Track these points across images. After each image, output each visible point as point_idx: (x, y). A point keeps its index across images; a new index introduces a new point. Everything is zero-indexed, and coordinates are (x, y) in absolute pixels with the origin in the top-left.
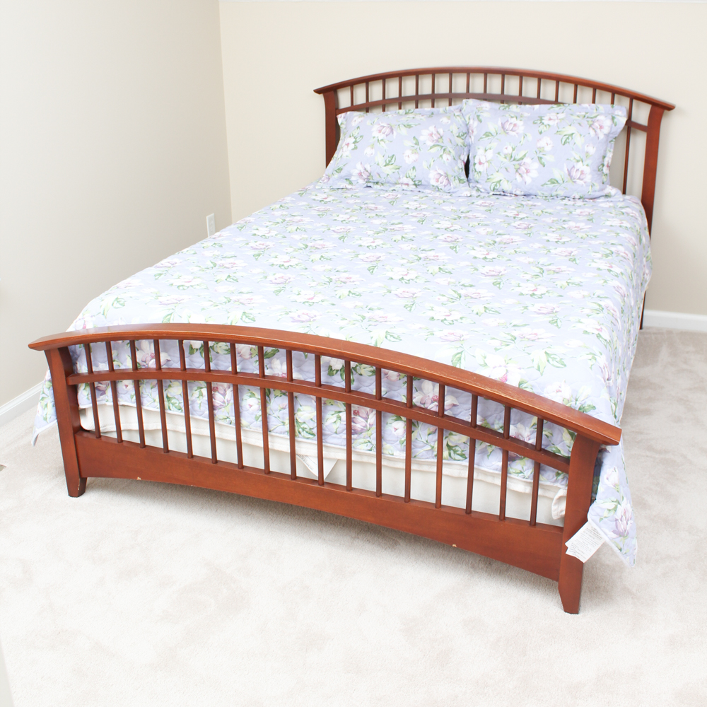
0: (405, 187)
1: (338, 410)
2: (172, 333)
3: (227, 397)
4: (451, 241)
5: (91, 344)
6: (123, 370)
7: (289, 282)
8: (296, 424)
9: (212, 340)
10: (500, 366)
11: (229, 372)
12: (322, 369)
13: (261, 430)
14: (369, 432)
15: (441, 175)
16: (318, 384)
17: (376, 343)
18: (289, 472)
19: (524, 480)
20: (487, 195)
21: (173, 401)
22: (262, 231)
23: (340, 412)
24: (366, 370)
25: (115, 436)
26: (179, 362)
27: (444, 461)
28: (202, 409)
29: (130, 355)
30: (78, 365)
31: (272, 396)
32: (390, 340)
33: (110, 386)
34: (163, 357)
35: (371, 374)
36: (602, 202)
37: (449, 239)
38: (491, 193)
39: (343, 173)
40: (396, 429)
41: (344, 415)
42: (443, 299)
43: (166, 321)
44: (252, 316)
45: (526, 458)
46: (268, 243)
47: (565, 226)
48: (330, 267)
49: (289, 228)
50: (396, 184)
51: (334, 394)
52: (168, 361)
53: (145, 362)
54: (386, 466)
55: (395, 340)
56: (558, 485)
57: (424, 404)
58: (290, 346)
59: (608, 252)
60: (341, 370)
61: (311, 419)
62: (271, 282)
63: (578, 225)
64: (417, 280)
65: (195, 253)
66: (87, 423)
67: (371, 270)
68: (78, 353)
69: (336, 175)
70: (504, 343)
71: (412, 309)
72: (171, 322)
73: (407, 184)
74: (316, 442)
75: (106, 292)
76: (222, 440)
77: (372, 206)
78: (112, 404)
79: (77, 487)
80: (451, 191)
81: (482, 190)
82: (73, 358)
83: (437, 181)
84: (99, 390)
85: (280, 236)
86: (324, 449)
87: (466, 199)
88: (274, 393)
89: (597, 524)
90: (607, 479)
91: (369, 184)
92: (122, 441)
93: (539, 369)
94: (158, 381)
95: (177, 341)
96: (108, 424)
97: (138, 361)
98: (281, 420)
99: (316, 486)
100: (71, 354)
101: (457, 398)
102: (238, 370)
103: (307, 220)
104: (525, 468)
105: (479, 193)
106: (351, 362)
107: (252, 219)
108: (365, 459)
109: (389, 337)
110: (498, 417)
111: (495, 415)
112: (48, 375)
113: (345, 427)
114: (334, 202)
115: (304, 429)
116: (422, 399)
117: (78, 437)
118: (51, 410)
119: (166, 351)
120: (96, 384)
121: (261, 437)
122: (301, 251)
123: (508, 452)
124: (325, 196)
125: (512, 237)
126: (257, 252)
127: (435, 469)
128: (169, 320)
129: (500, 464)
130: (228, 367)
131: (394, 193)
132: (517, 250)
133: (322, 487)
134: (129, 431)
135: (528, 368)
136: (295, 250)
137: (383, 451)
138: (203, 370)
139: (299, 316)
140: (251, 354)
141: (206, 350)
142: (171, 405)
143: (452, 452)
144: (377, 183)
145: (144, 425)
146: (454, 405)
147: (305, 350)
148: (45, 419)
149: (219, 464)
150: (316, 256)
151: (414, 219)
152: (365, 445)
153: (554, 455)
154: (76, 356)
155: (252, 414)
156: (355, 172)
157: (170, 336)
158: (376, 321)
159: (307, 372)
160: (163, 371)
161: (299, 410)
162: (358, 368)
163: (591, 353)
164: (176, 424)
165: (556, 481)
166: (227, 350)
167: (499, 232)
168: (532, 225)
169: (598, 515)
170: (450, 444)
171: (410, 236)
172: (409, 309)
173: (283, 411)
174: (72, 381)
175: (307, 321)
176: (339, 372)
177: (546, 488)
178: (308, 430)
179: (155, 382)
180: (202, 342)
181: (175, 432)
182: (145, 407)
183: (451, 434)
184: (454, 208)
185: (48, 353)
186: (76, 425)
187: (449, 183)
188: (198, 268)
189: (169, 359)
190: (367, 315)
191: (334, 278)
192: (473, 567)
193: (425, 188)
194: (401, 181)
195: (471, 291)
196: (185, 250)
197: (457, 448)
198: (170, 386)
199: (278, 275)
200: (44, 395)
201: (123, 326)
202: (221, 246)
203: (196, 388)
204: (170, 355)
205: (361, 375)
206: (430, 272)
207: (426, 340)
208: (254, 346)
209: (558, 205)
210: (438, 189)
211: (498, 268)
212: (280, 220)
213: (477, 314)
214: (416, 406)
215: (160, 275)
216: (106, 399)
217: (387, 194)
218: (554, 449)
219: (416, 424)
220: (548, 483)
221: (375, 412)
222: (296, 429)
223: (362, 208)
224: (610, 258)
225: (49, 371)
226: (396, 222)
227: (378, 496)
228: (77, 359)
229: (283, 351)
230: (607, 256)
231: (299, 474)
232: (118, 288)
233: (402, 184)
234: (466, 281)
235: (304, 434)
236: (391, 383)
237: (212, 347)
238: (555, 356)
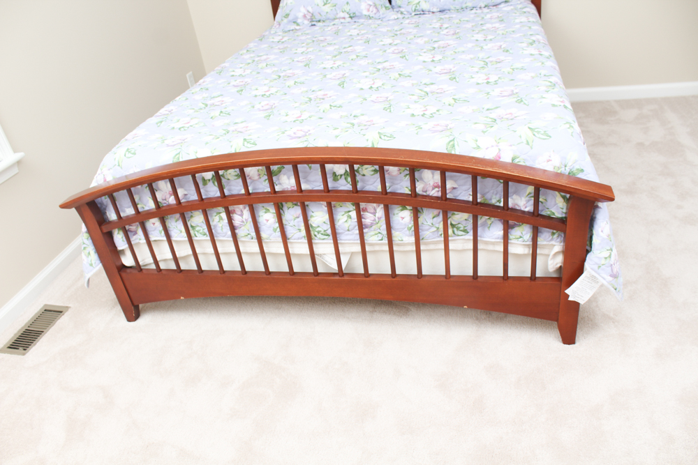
0: (342, 20)
1: (347, 210)
2: (184, 170)
3: (244, 217)
4: (399, 53)
5: (115, 194)
6: (148, 210)
7: (275, 107)
8: (311, 229)
9: (221, 169)
10: (492, 146)
11: (243, 195)
12: (328, 176)
13: (280, 239)
14: (379, 225)
15: (371, 6)
16: (326, 191)
17: (373, 144)
18: (311, 270)
19: (524, 243)
20: (410, 16)
21: (197, 229)
22: (238, 72)
23: (349, 211)
24: (367, 170)
25: (154, 267)
26: (196, 194)
27: (450, 238)
28: (224, 230)
29: (150, 196)
30: (108, 214)
31: (285, 208)
32: (385, 140)
33: (139, 226)
34: (180, 192)
35: (373, 173)
36: (504, 7)
37: (396, 51)
38: (413, 14)
39: (291, 18)
40: (403, 218)
41: (354, 214)
42: (415, 98)
43: (176, 161)
44: (252, 141)
45: (524, 225)
46: (246, 80)
47: (484, 28)
48: (305, 89)
49: (260, 66)
50: (335, 19)
51: (342, 196)
52: (186, 195)
53: (165, 200)
54: (397, 251)
55: (389, 138)
56: (553, 243)
57: (426, 192)
58: (295, 161)
59: (531, 41)
60: (344, 174)
61: (324, 222)
62: (260, 110)
63: (494, 25)
64: (384, 87)
65: (187, 99)
66: (128, 261)
67: (342, 84)
68: (105, 204)
69: (285, 21)
70: (488, 126)
71: (392, 110)
72: (181, 160)
73: (344, 18)
74: (332, 241)
75: (117, 146)
76: (247, 253)
77: (322, 38)
78: (145, 241)
79: (133, 313)
80: (381, 17)
81: (405, 13)
82: (102, 209)
83: (368, 10)
84: (131, 231)
85: (254, 73)
86: (339, 245)
87: (394, 22)
88: (286, 206)
89: (595, 272)
90: (602, 231)
91: (313, 23)
92: (161, 270)
93: (528, 144)
94: (181, 214)
95: (190, 176)
96: (145, 258)
97: (158, 200)
98: (297, 228)
99: (337, 278)
100: (99, 205)
101: (455, 181)
102: (250, 192)
103: (272, 57)
104: (524, 233)
105: (403, 16)
106: (355, 166)
107: (227, 65)
108: (377, 248)
109: (382, 137)
110: (495, 192)
111: (492, 191)
112: (84, 228)
113: (356, 224)
114: (290, 41)
115: (319, 232)
116: (423, 188)
117: (123, 274)
118: (94, 257)
119: (181, 187)
120: (127, 227)
121: (282, 245)
122: (276, 81)
123: (508, 222)
124: (280, 37)
125: (447, 42)
126: (239, 89)
127: (442, 246)
128: (179, 158)
129: (501, 233)
130: (241, 190)
131: (336, 26)
132: (456, 51)
133: (342, 278)
134: (165, 260)
135: (518, 144)
136: (271, 81)
137: (394, 239)
138: (218, 197)
139: (295, 133)
140: (259, 175)
141: (218, 178)
142: (196, 233)
143: (455, 229)
144: (319, 21)
145: (177, 253)
146: (454, 188)
147: (309, 162)
148: (91, 265)
149: (248, 275)
150: (291, 83)
151: (360, 42)
152: (375, 237)
153: (549, 218)
154: (104, 207)
155: (270, 227)
156: (300, 15)
157: (183, 173)
158: (365, 125)
159: (314, 181)
160: (183, 204)
161: (312, 216)
162: (360, 169)
163: (567, 123)
164: (204, 248)
165: (552, 240)
166: (237, 176)
167: (434, 40)
168: (458, 31)
169: (596, 263)
170: (453, 223)
171: (364, 54)
172: (388, 110)
173: (297, 220)
174: (105, 229)
175: (304, 136)
176: (343, 177)
177: (544, 247)
178: (322, 232)
179: (178, 215)
180: (213, 172)
181: (204, 254)
182: (174, 239)
183: (453, 214)
184: (389, 29)
185: (78, 209)
186: (118, 264)
187: (378, 11)
188: (192, 111)
189: (186, 193)
190: (355, 121)
191: (312, 97)
192: (477, 319)
193: (359, 19)
194: (338, 16)
195: (433, 88)
196: (177, 99)
197: (459, 225)
198: (192, 216)
199: (263, 103)
200: (85, 246)
201: (139, 172)
202: (207, 89)
203: (215, 214)
204: (186, 190)
205: (364, 175)
206: (392, 78)
207: (417, 134)
208: (260, 168)
209: (471, 15)
210: (370, 17)
211: (447, 67)
212: (250, 61)
213: (450, 105)
214: (419, 195)
215: (161, 122)
216: (139, 238)
217: (329, 28)
218: (549, 213)
219: (421, 210)
220: (545, 243)
221: (382, 206)
222: (312, 233)
223: (314, 41)
224: (534, 45)
225: (83, 224)
226: (347, 46)
227: (393, 278)
228: (105, 209)
229: (290, 167)
230: (531, 44)
231: (320, 270)
232: (126, 140)
233: (339, 18)
234: (427, 81)
235: (319, 236)
236: (393, 178)
237: (223, 176)
238: (539, 130)
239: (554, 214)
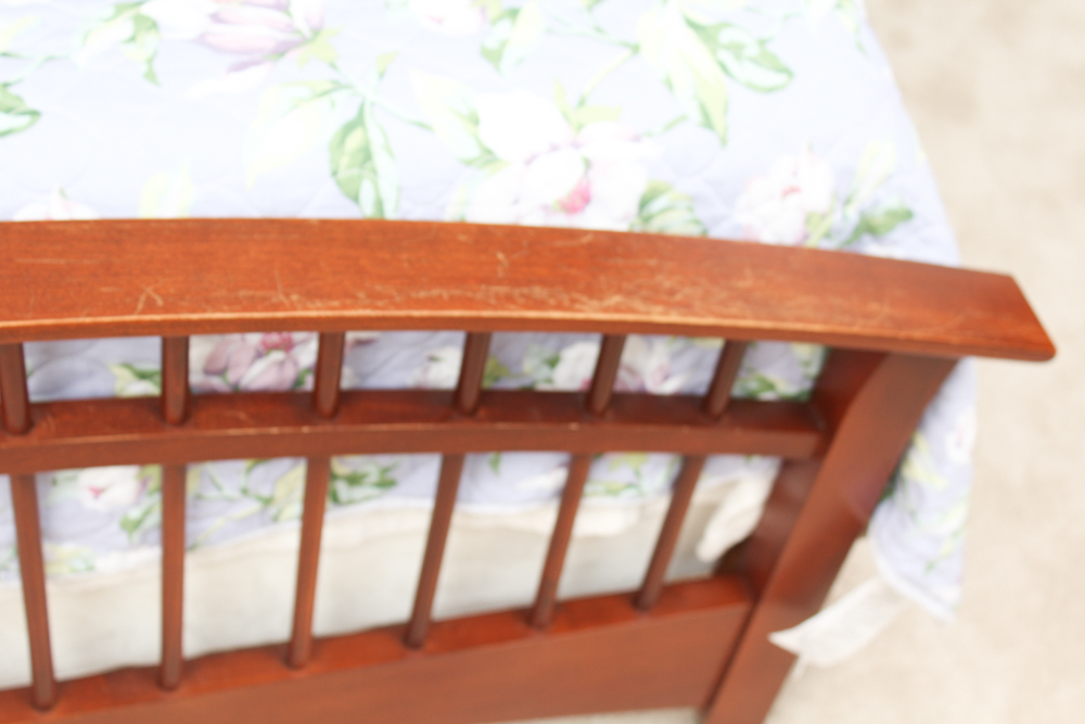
10: (554, 148)
40: (99, 489)
57: (221, 372)
93: (708, 124)
116: (211, 359)
135: (667, 127)
239: (770, 387)
